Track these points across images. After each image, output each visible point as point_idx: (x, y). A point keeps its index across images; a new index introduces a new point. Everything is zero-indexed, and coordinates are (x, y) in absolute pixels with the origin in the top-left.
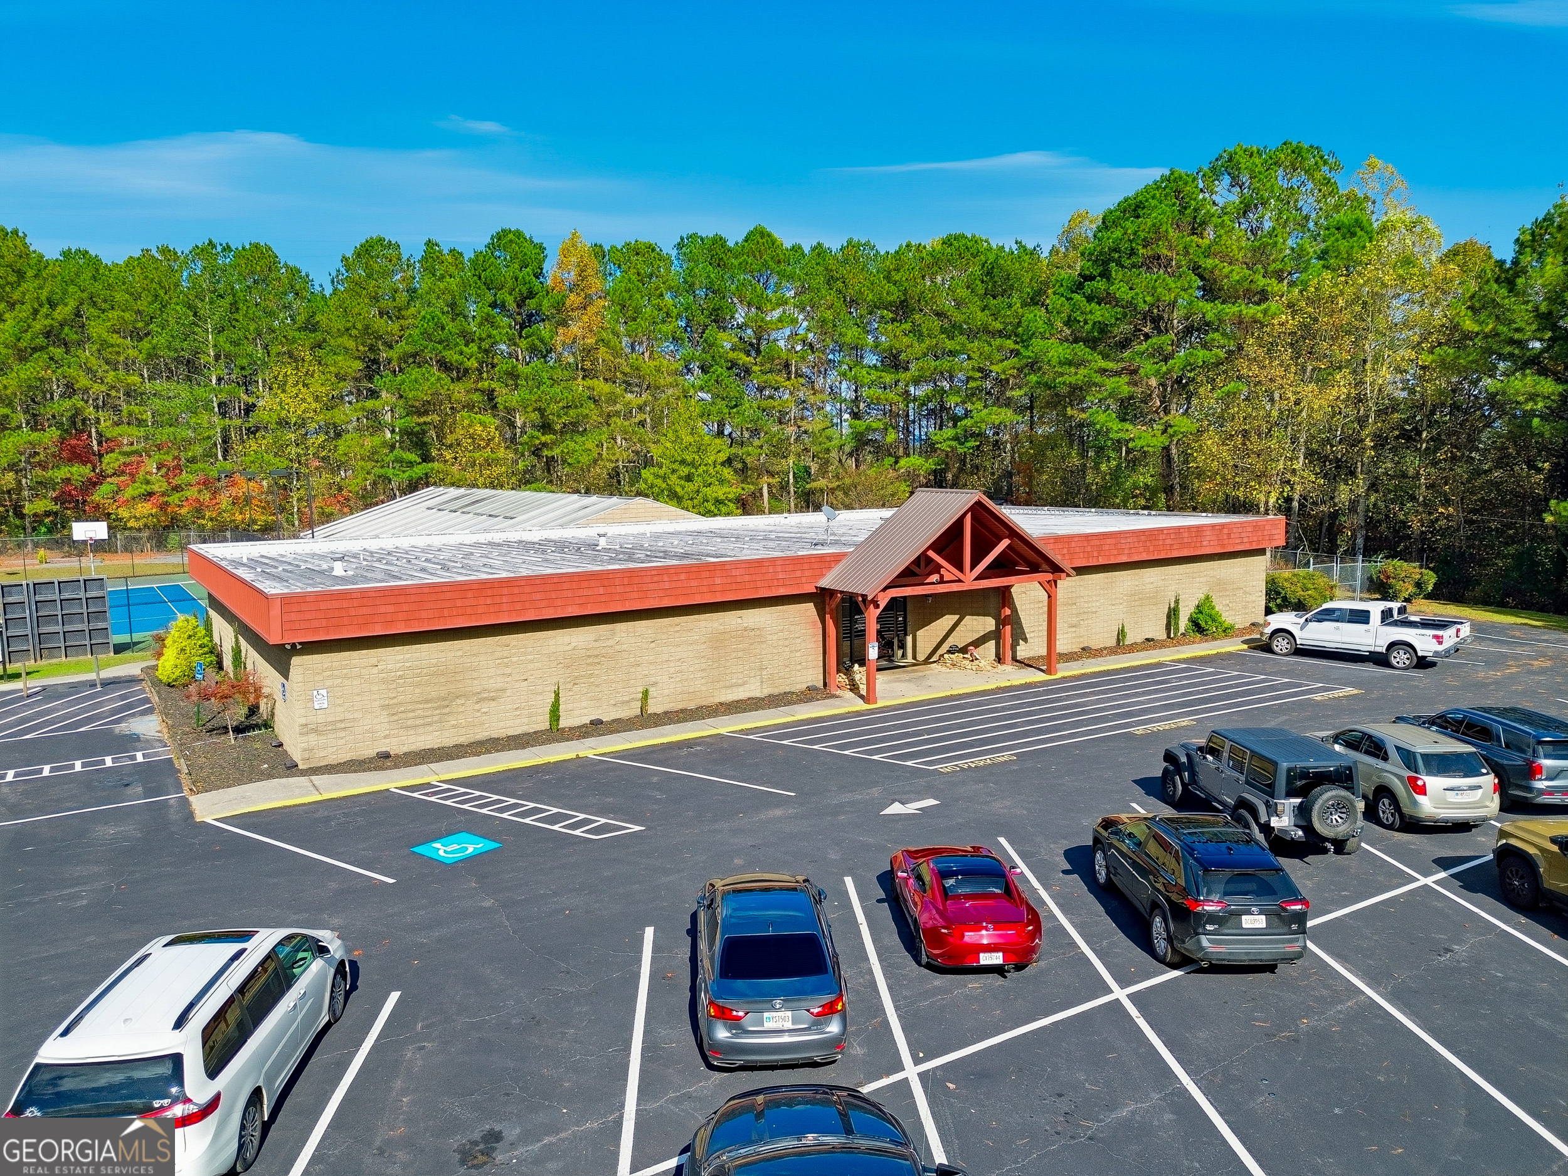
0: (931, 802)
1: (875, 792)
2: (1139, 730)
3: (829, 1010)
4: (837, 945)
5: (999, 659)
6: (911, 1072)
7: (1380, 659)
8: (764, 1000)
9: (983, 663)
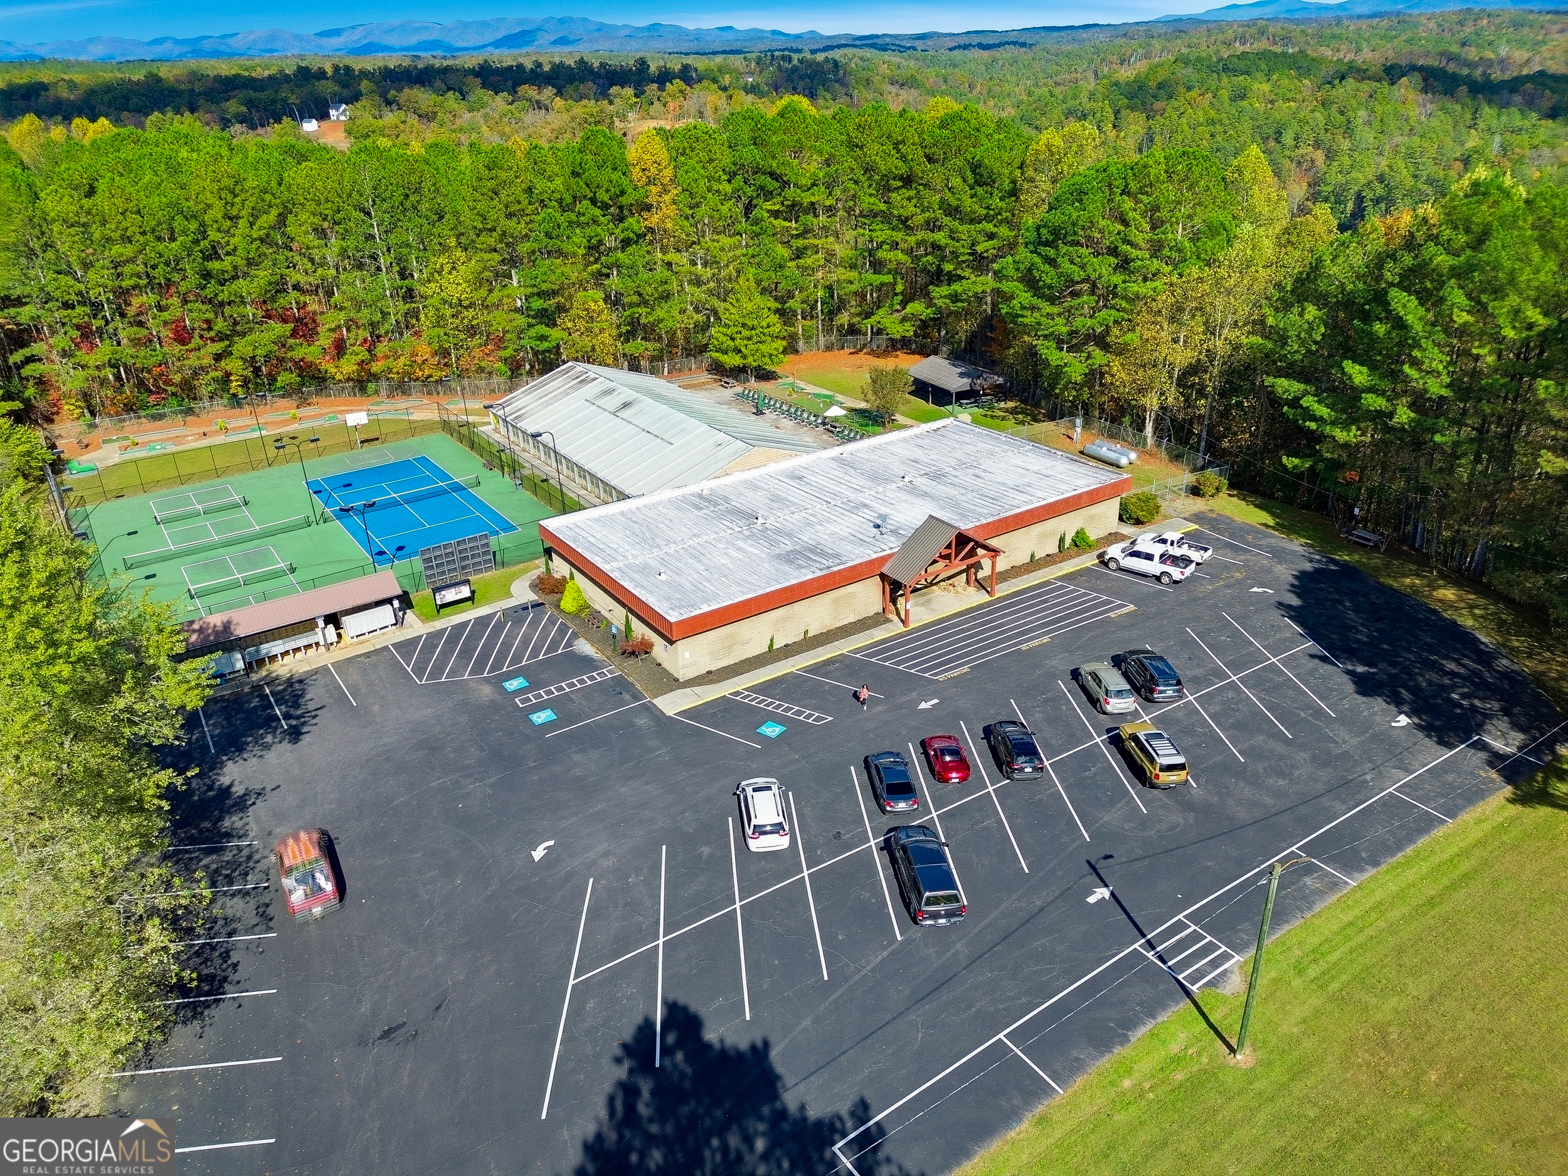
0: (936, 701)
1: (914, 695)
2: (1024, 647)
3: (915, 802)
4: (914, 782)
5: (968, 582)
6: (934, 814)
7: (1158, 579)
8: (897, 800)
9: (959, 589)
